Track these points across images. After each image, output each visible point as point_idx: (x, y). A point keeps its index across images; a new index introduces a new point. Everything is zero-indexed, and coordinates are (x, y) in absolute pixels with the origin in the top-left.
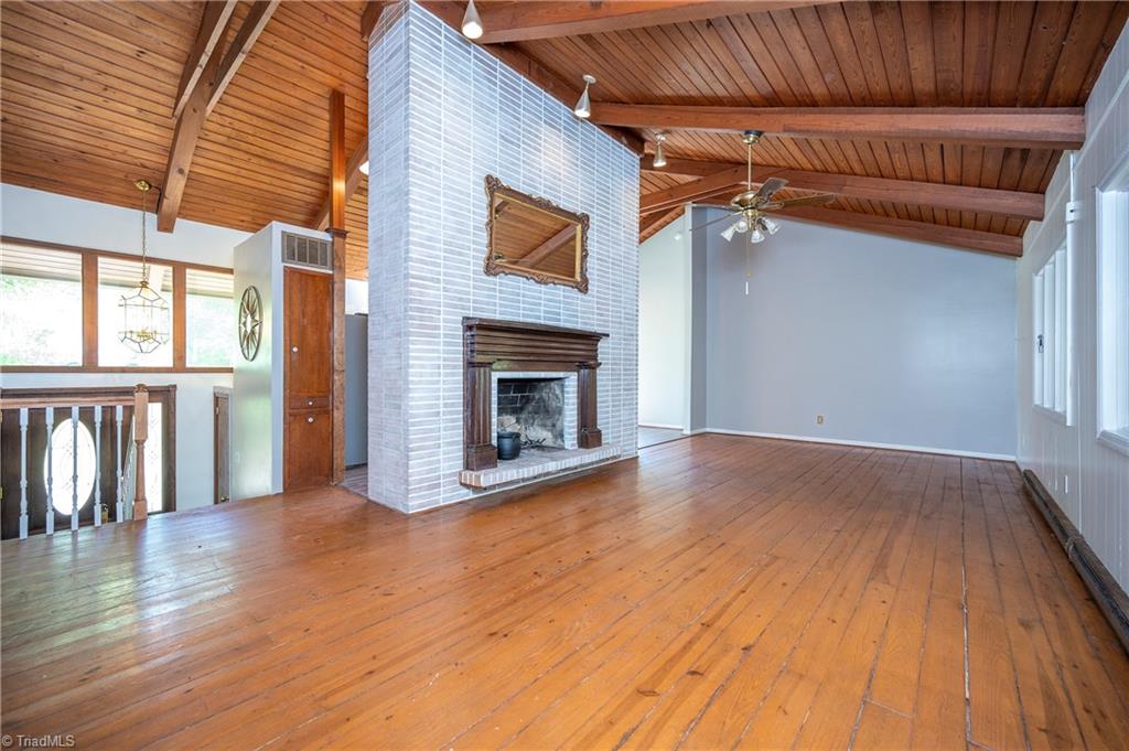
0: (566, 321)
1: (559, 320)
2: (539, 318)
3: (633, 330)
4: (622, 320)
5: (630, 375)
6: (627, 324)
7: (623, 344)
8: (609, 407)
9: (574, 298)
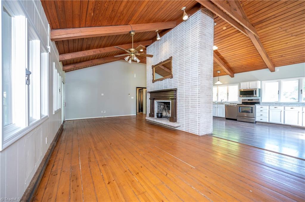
0: (169, 87)
1: (167, 87)
2: (163, 88)
3: (197, 83)
4: (190, 81)
5: (194, 101)
6: (193, 82)
7: (191, 90)
8: (183, 112)
9: (171, 81)
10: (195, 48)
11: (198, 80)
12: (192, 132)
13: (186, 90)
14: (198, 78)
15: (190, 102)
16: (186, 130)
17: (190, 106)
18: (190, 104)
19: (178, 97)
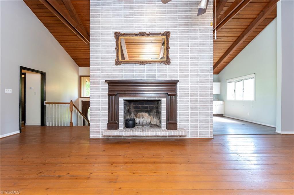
0: (159, 77)
1: (155, 77)
2: (144, 77)
3: (209, 77)
4: (199, 73)
5: (206, 99)
6: (203, 75)
7: (200, 84)
8: (188, 113)
9: (163, 67)
10: (206, 35)
11: (210, 74)
12: (203, 136)
13: (191, 84)
14: (210, 71)
15: (199, 100)
16: (193, 136)
17: (199, 104)
18: (199, 102)
19: (178, 92)
